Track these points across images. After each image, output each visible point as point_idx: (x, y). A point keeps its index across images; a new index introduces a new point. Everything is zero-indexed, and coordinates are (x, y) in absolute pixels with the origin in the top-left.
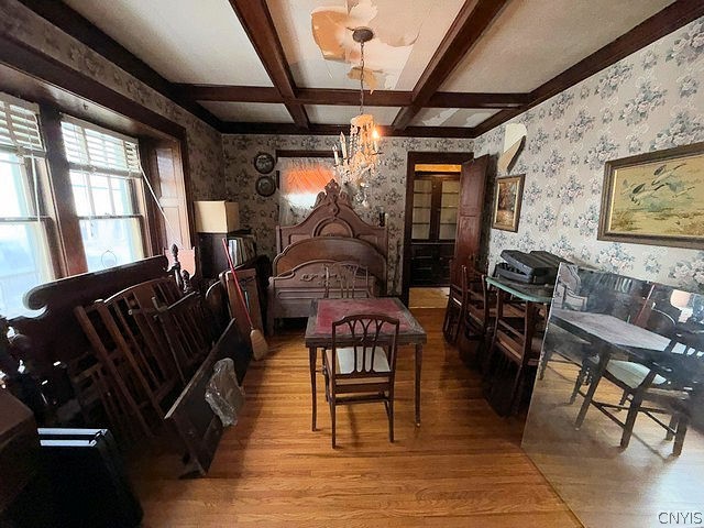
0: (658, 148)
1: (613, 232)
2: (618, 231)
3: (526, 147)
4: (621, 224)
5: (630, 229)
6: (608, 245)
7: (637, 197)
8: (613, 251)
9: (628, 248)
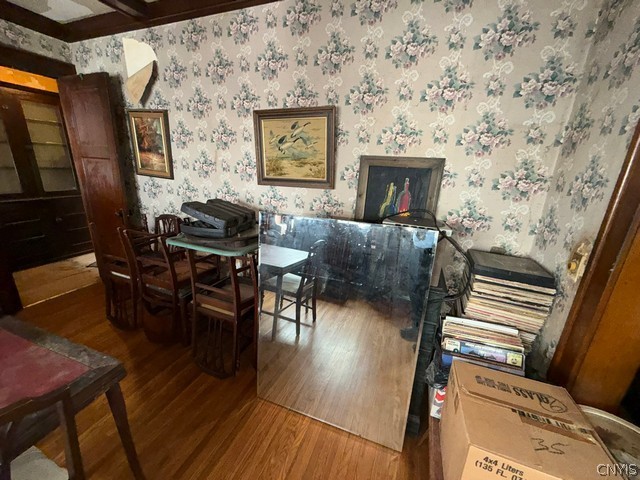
0: (289, 105)
1: (268, 177)
2: (272, 176)
3: (161, 77)
4: (273, 170)
5: (281, 174)
6: (266, 188)
7: (283, 147)
8: (271, 194)
9: (281, 190)
